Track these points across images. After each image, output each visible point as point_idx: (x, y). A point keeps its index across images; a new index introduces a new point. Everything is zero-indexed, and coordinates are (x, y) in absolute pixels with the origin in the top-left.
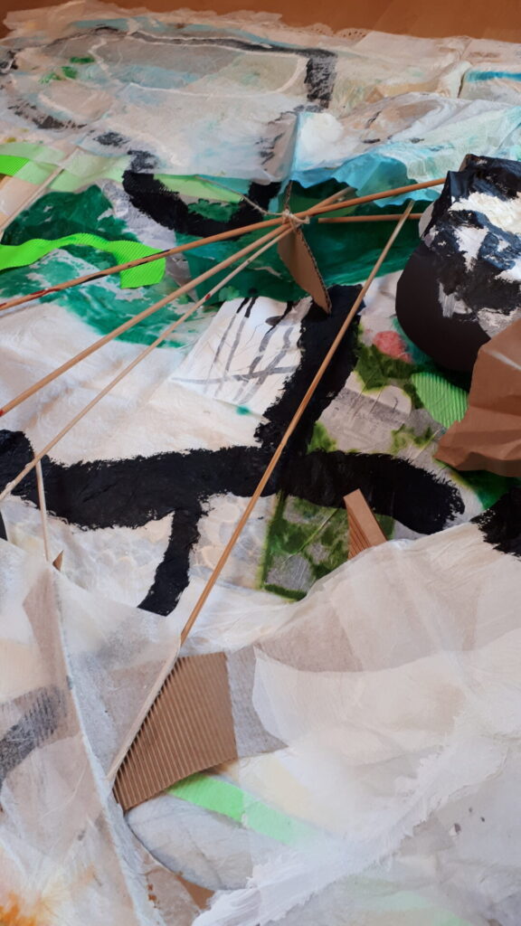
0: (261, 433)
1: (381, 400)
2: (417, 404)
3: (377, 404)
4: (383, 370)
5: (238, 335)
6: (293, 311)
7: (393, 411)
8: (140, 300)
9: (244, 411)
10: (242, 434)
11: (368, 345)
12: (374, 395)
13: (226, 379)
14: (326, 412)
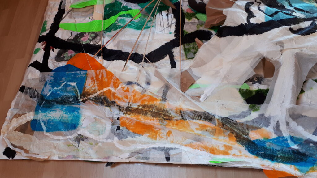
0: (175, 36)
1: (192, 21)
2: (198, 19)
3: (192, 22)
4: (190, 16)
5: (163, 20)
6: (169, 11)
7: (195, 22)
8: (140, 21)
9: (170, 33)
10: (172, 37)
11: (186, 12)
12: (191, 21)
13: (165, 29)
14: (184, 27)
